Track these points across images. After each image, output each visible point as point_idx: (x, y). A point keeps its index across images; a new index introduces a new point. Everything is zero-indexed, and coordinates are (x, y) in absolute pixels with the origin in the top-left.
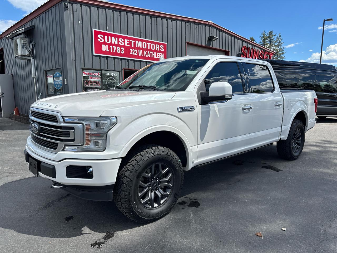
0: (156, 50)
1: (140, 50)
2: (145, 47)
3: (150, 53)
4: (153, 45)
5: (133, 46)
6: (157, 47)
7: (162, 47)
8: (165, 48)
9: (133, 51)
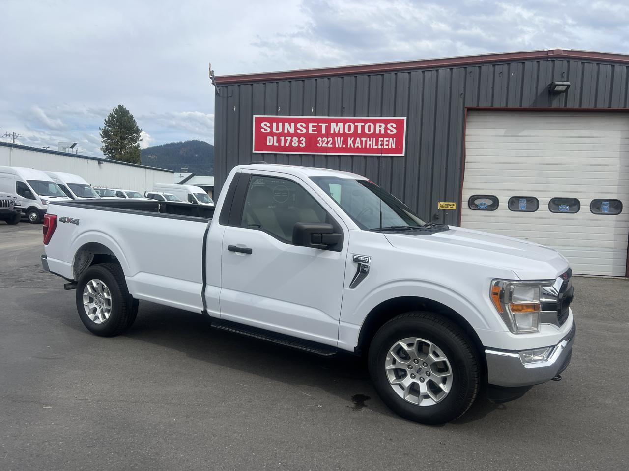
0: (377, 132)
1: (339, 138)
3: (361, 141)
4: (369, 126)
5: (324, 132)
6: (378, 128)
7: (392, 126)
8: (399, 127)
9: (323, 142)
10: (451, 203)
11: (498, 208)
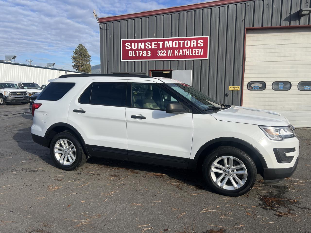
1: (170, 50)
2: (176, 45)
5: (161, 47)
6: (192, 43)
8: (205, 43)
9: (161, 53)
10: (237, 87)
11: (266, 89)
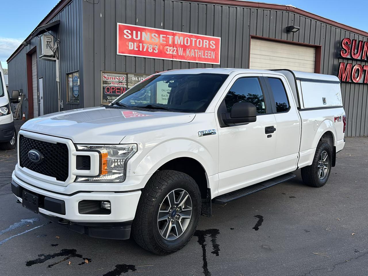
0: (204, 46)
3: (195, 52)
4: (200, 41)
5: (170, 43)
6: (205, 43)
7: (213, 43)
8: (216, 45)
9: (170, 50)
